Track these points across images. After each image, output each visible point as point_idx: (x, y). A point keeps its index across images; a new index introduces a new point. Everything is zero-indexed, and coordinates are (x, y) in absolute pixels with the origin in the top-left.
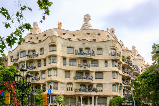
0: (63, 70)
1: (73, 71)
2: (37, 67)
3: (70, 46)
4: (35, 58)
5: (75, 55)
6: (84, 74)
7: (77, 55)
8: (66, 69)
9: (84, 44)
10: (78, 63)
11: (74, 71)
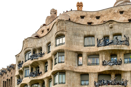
0: (77, 72)
1: (92, 73)
2: (43, 72)
3: (88, 34)
4: (40, 59)
5: (97, 48)
6: (113, 76)
7: (99, 47)
8: (81, 71)
9: (111, 28)
10: (102, 59)
11: (95, 73)
